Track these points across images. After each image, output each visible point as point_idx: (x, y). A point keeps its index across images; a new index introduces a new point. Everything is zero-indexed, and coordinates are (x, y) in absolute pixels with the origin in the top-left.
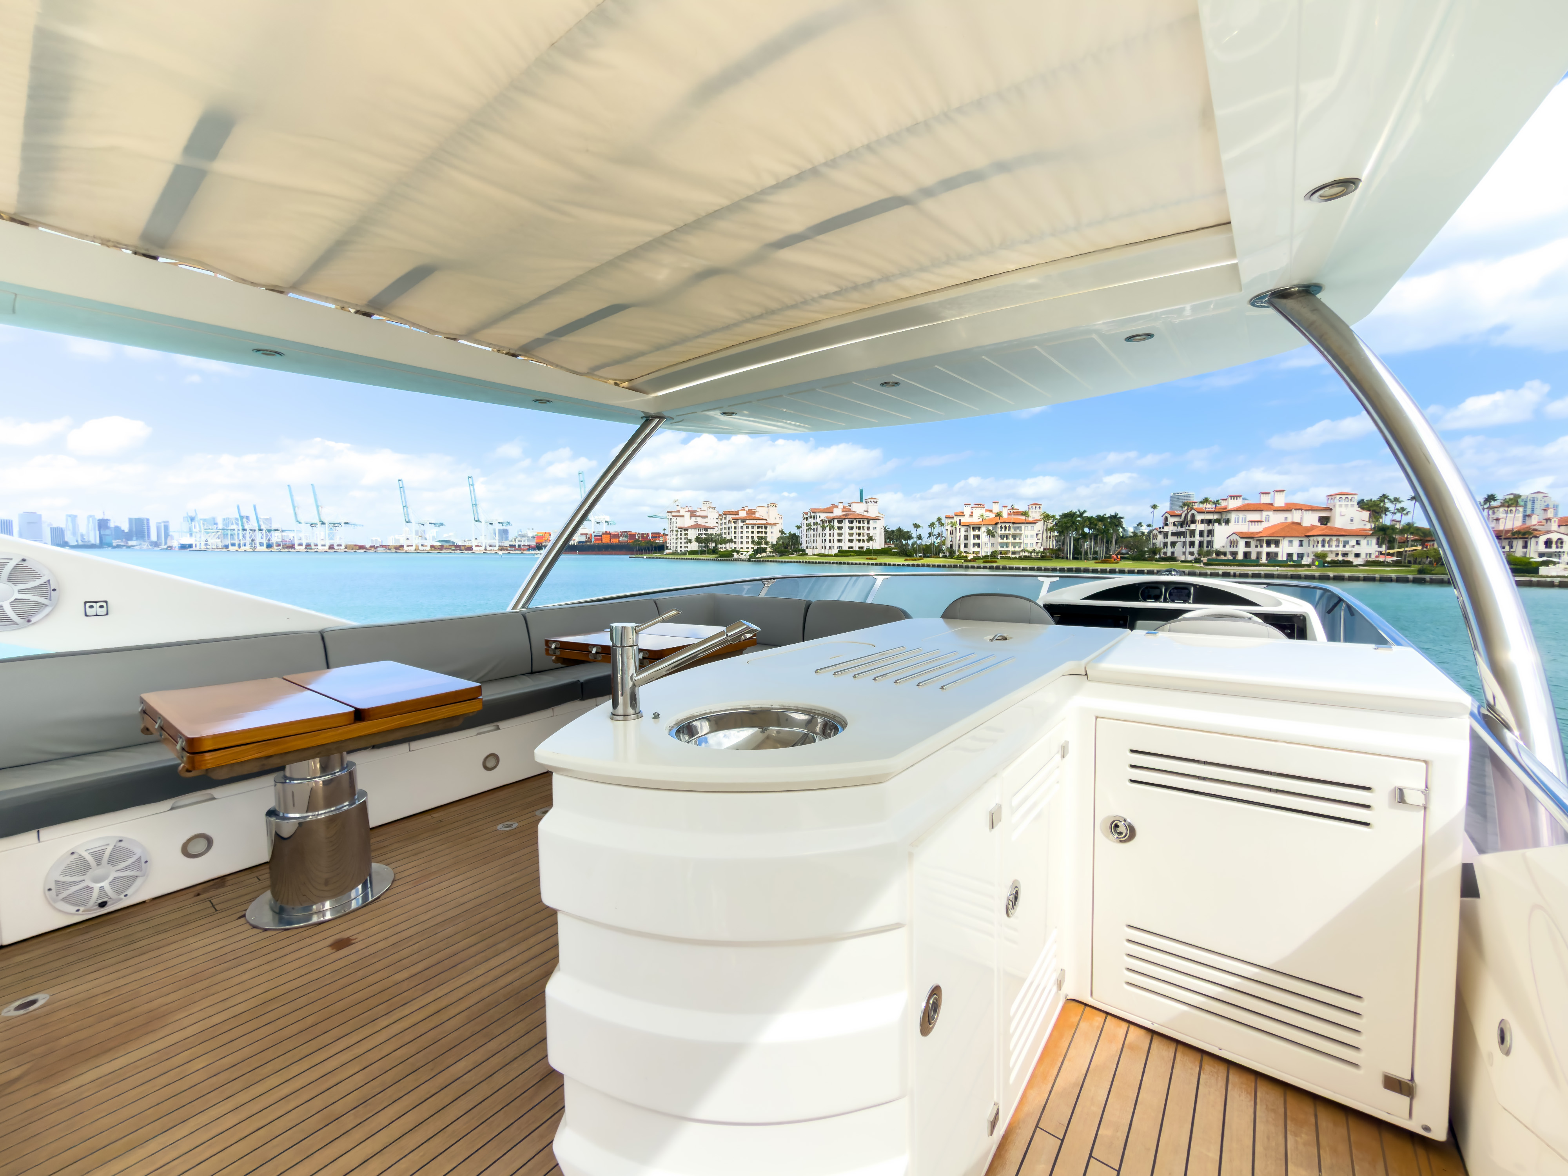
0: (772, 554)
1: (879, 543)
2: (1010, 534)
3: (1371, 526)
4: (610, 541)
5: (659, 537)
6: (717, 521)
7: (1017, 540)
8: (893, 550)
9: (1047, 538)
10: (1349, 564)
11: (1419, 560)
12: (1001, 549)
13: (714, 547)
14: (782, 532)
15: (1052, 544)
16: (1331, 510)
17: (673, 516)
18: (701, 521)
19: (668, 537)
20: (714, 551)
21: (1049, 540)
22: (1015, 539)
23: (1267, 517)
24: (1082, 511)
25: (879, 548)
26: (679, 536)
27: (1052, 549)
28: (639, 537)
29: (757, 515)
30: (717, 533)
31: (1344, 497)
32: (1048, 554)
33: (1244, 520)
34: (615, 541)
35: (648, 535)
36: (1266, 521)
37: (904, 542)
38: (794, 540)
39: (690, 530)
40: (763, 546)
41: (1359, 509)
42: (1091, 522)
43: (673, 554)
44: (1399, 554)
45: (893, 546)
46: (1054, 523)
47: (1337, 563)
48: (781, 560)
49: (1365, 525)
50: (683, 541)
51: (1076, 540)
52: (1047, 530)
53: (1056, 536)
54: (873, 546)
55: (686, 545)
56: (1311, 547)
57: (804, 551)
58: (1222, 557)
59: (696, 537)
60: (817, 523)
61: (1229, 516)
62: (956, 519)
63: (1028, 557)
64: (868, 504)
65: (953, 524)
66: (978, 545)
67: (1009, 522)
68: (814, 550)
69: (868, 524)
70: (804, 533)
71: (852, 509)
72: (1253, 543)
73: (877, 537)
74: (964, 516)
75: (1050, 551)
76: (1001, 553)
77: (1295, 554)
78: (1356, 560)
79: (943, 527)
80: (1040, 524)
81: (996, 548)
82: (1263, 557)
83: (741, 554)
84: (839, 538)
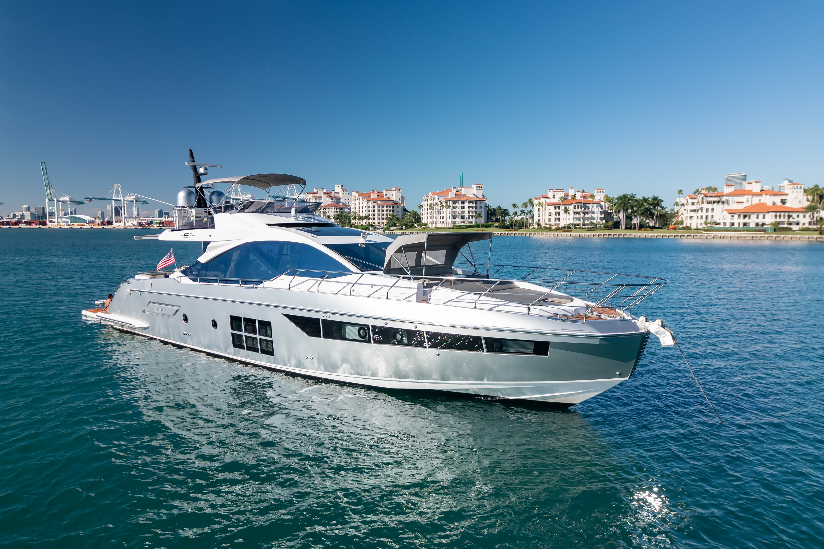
2: (581, 211)
8: (495, 224)
16: (788, 194)
22: (585, 215)
23: (747, 199)
30: (353, 211)
33: (733, 201)
36: (746, 202)
37: (504, 218)
41: (805, 195)
46: (614, 202)
49: (805, 204)
56: (770, 219)
57: (426, 225)
58: (718, 226)
59: (333, 214)
60: (437, 203)
61: (724, 199)
62: (543, 200)
63: (594, 228)
64: (475, 189)
65: (540, 204)
66: (559, 219)
67: (581, 203)
68: (434, 224)
69: (476, 204)
70: (426, 211)
71: (463, 193)
72: (736, 216)
73: (483, 214)
74: (549, 198)
75: (610, 223)
76: (575, 225)
77: (760, 224)
78: (795, 227)
79: (533, 206)
80: (603, 204)
81: (572, 221)
82: (741, 226)
83: (375, 228)
84: (453, 215)
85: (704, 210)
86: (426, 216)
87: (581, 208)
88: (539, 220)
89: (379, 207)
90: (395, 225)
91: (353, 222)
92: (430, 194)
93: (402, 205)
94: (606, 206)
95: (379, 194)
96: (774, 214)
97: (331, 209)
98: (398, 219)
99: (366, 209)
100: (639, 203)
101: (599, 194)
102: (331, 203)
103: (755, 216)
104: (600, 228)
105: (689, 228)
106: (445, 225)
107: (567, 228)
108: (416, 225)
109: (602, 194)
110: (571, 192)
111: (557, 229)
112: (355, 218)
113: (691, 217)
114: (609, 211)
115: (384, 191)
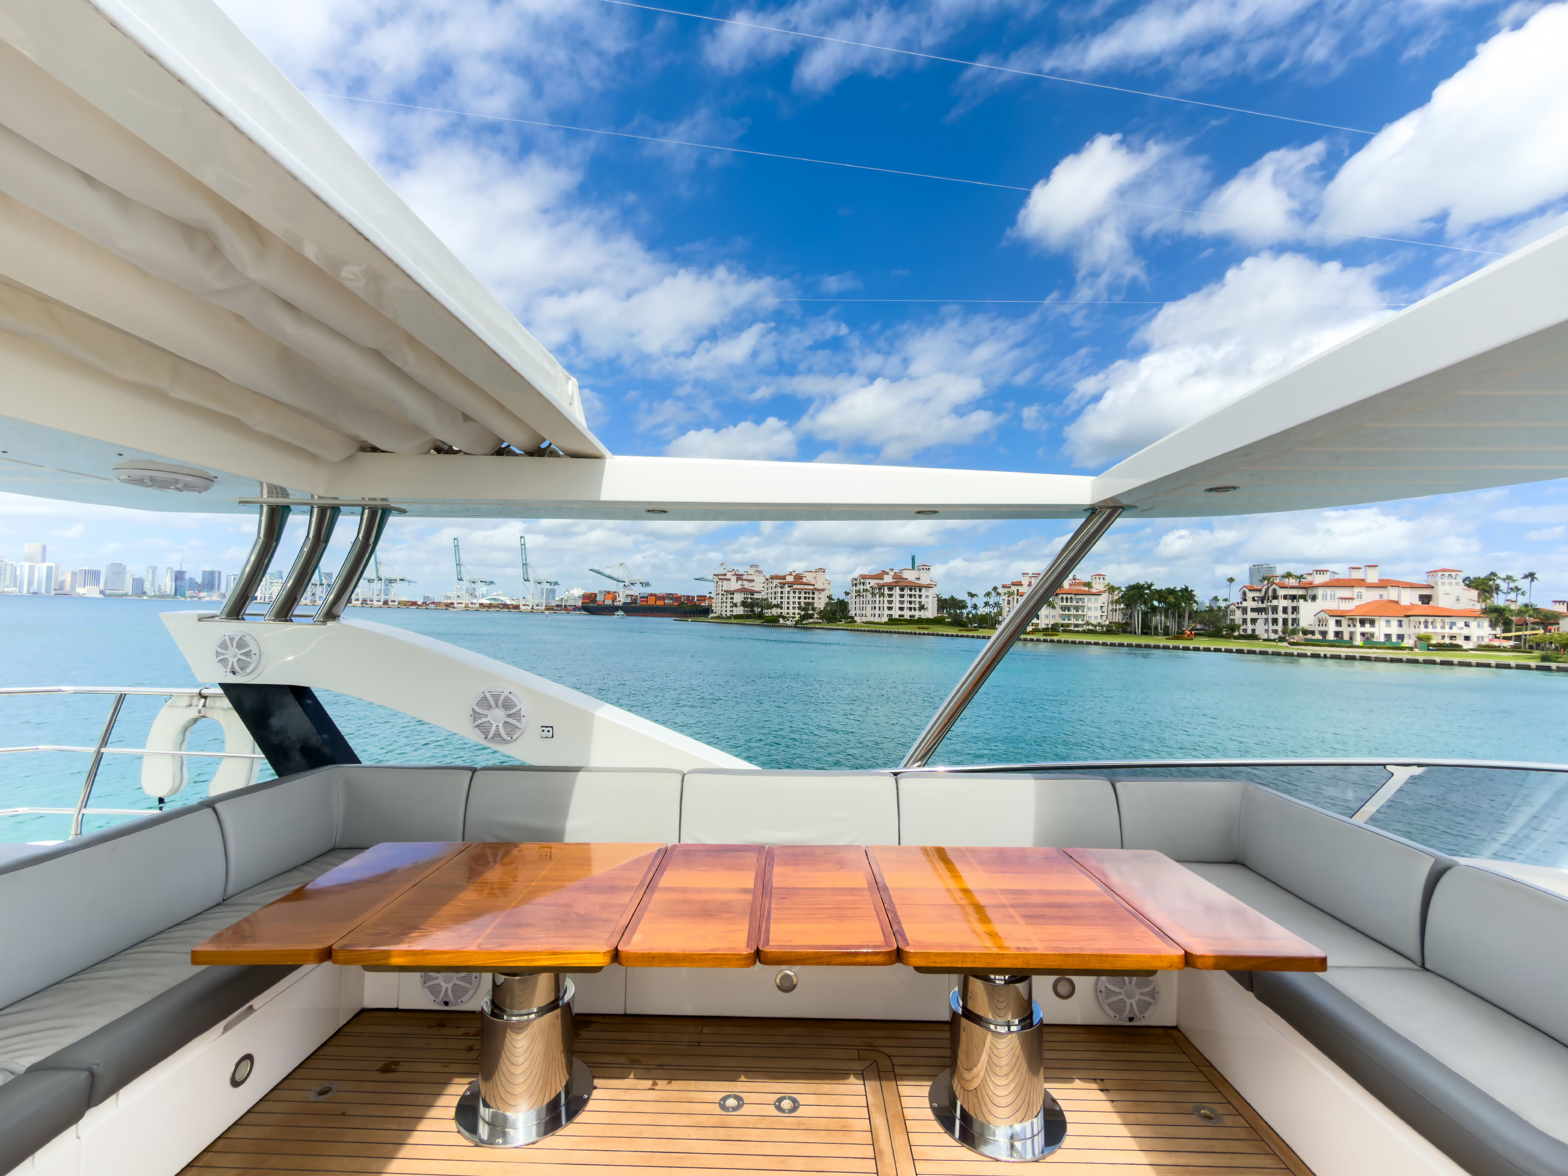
0: (819, 621)
1: (931, 612)
2: (1072, 606)
3: (1481, 606)
4: (655, 603)
5: (704, 600)
6: (764, 585)
7: (1080, 613)
8: (947, 620)
9: (1112, 610)
10: (1456, 648)
11: (1542, 645)
12: (1062, 622)
13: (760, 612)
14: (830, 598)
15: (1118, 618)
16: (1433, 587)
17: (720, 579)
18: (747, 585)
19: (713, 601)
20: (760, 616)
21: (1114, 613)
22: (1077, 611)
23: (1359, 594)
24: (1149, 583)
25: (931, 617)
26: (725, 600)
27: (1118, 623)
28: (684, 600)
29: (804, 580)
30: (764, 597)
31: (1447, 574)
32: (1114, 628)
33: (1333, 597)
34: (660, 603)
35: (693, 598)
36: (1358, 598)
37: (958, 611)
38: (842, 606)
39: (736, 593)
40: (810, 612)
41: (1466, 588)
42: (1161, 595)
43: (718, 617)
44: (1518, 638)
45: (946, 615)
46: (1120, 595)
47: (1444, 647)
48: (828, 627)
49: (1474, 605)
50: (729, 605)
51: (1145, 614)
52: (1112, 603)
53: (1123, 609)
54: (925, 614)
55: (731, 609)
56: (1412, 628)
58: (1308, 637)
60: (867, 590)
61: (1315, 592)
62: (1014, 588)
64: (919, 571)
65: (1010, 594)
68: (863, 617)
69: (920, 591)
70: (853, 600)
71: (903, 576)
72: (1346, 621)
74: (1022, 585)
76: (1063, 626)
77: (1394, 636)
79: (1000, 597)
80: (1104, 595)
84: (890, 605)
86: (854, 606)
89: (794, 593)
96: (1421, 619)
97: (740, 594)
101: (1098, 581)
102: (741, 587)
103: (1384, 622)
106: (877, 620)
109: (1102, 581)
111: (1036, 631)
113: (1254, 620)
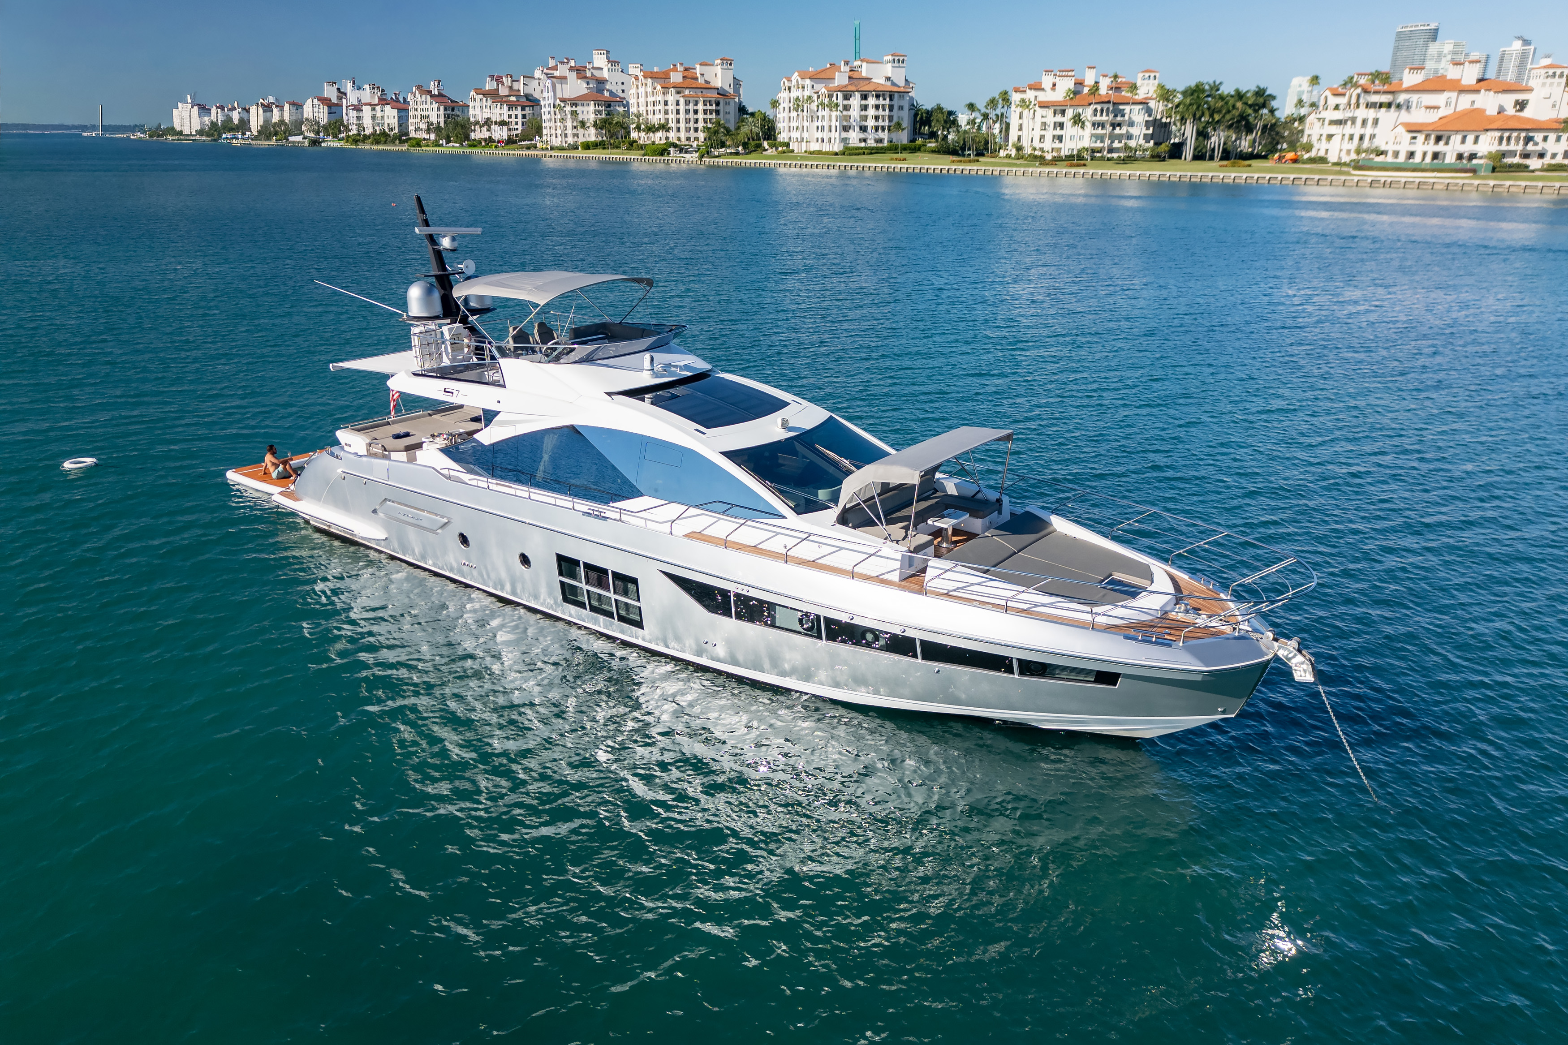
2: (1107, 121)
7: (1118, 131)
12: (1092, 145)
16: (1532, 90)
22: (1115, 129)
23: (1448, 100)
31: (1551, 71)
33: (1419, 105)
36: (1444, 106)
46: (1178, 100)
54: (897, 138)
56: (1487, 145)
57: (787, 145)
58: (1381, 159)
59: (592, 117)
60: (810, 97)
61: (1401, 98)
62: (1030, 95)
63: (1130, 159)
64: (890, 65)
65: (1024, 104)
66: (1060, 138)
67: (1109, 102)
68: (804, 144)
69: (891, 100)
70: (786, 114)
71: (864, 74)
72: (1421, 137)
73: (905, 124)
74: (1043, 89)
75: (1164, 148)
76: (1093, 151)
77: (1466, 155)
78: (1534, 163)
79: (1009, 106)
80: (1152, 104)
81: (1086, 143)
82: (1428, 159)
83: (681, 151)
84: (845, 124)
85: (1359, 122)
86: (786, 124)
87: (1107, 115)
88: (1019, 138)
89: (687, 103)
90: (723, 145)
91: (634, 135)
92: (795, 77)
93: (737, 100)
94: (1159, 108)
95: (686, 74)
96: (1498, 134)
97: (588, 105)
98: (728, 132)
99: (661, 107)
100: (1227, 103)
101: (1146, 82)
102: (586, 91)
103: (1459, 137)
104: (1143, 159)
105: (1323, 160)
106: (826, 148)
107: (1076, 159)
108: (765, 144)
109: (1152, 81)
110: (1090, 78)
111: (1056, 160)
112: (638, 128)
113: (1330, 137)
114: (1164, 120)
115: (698, 67)
